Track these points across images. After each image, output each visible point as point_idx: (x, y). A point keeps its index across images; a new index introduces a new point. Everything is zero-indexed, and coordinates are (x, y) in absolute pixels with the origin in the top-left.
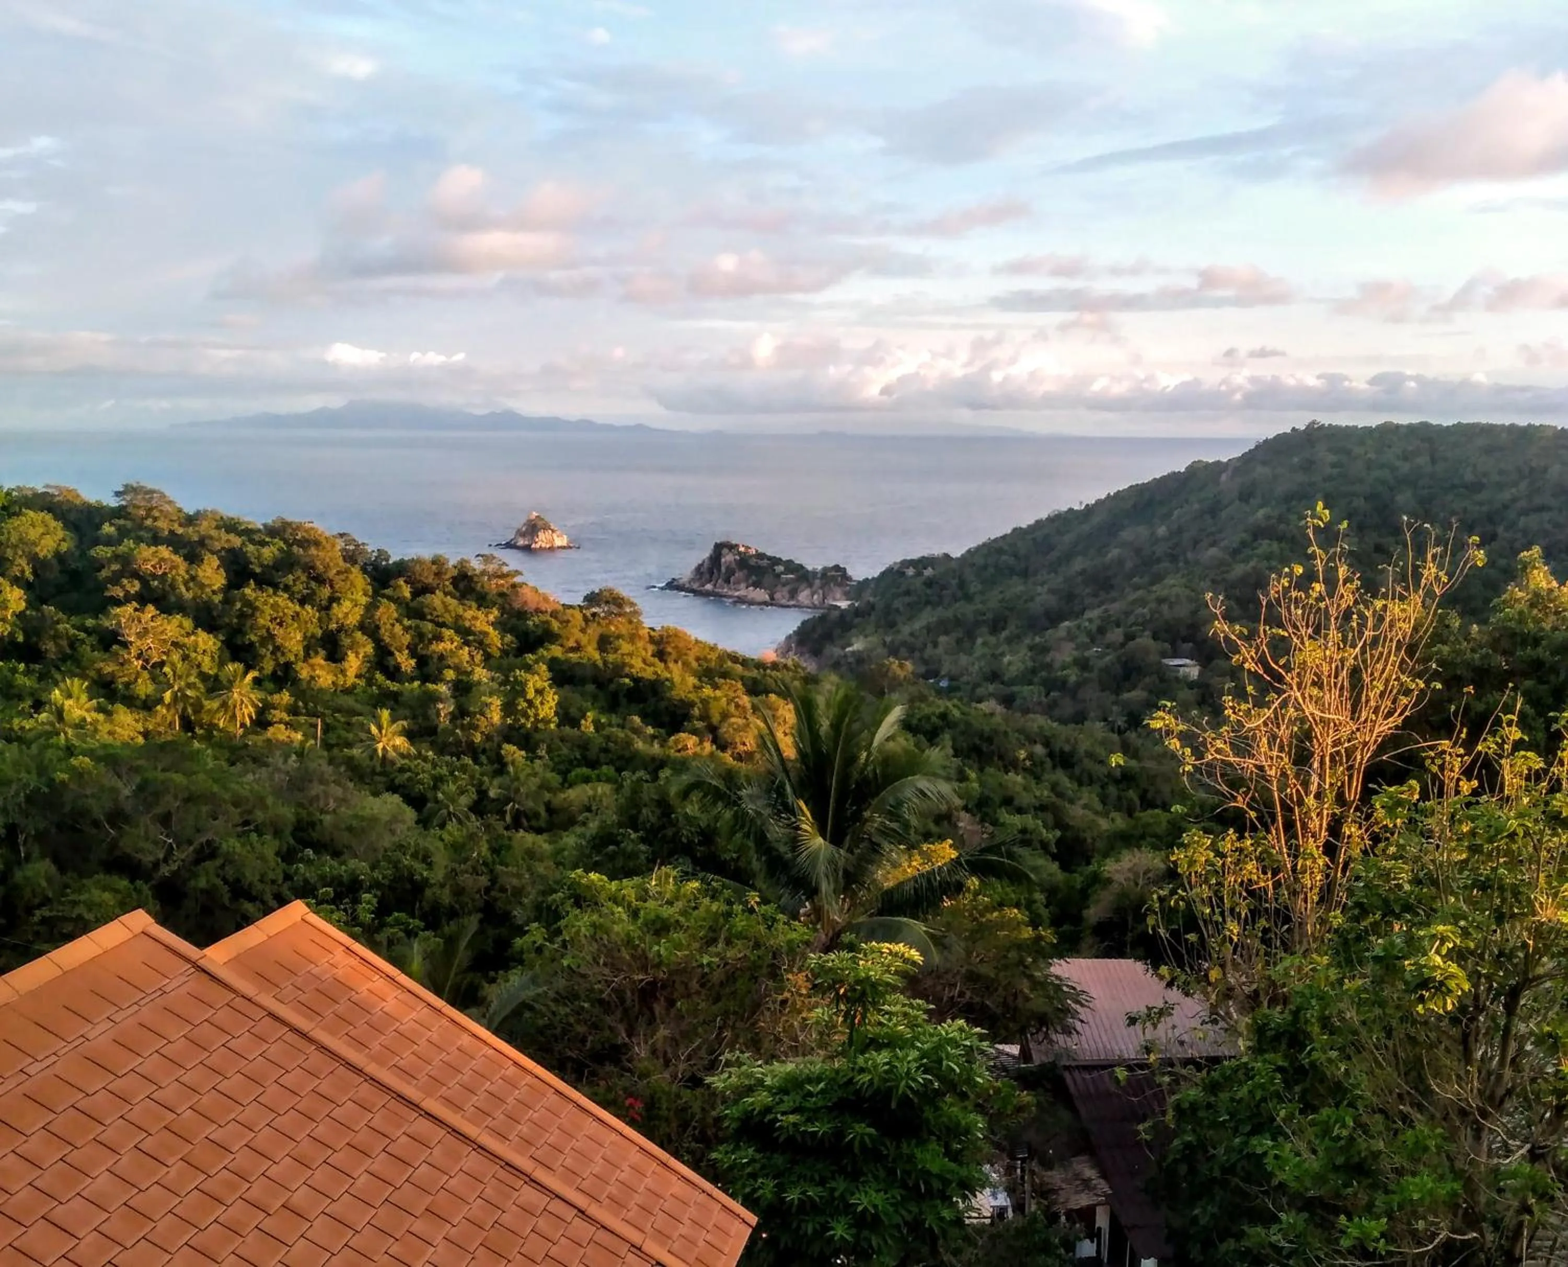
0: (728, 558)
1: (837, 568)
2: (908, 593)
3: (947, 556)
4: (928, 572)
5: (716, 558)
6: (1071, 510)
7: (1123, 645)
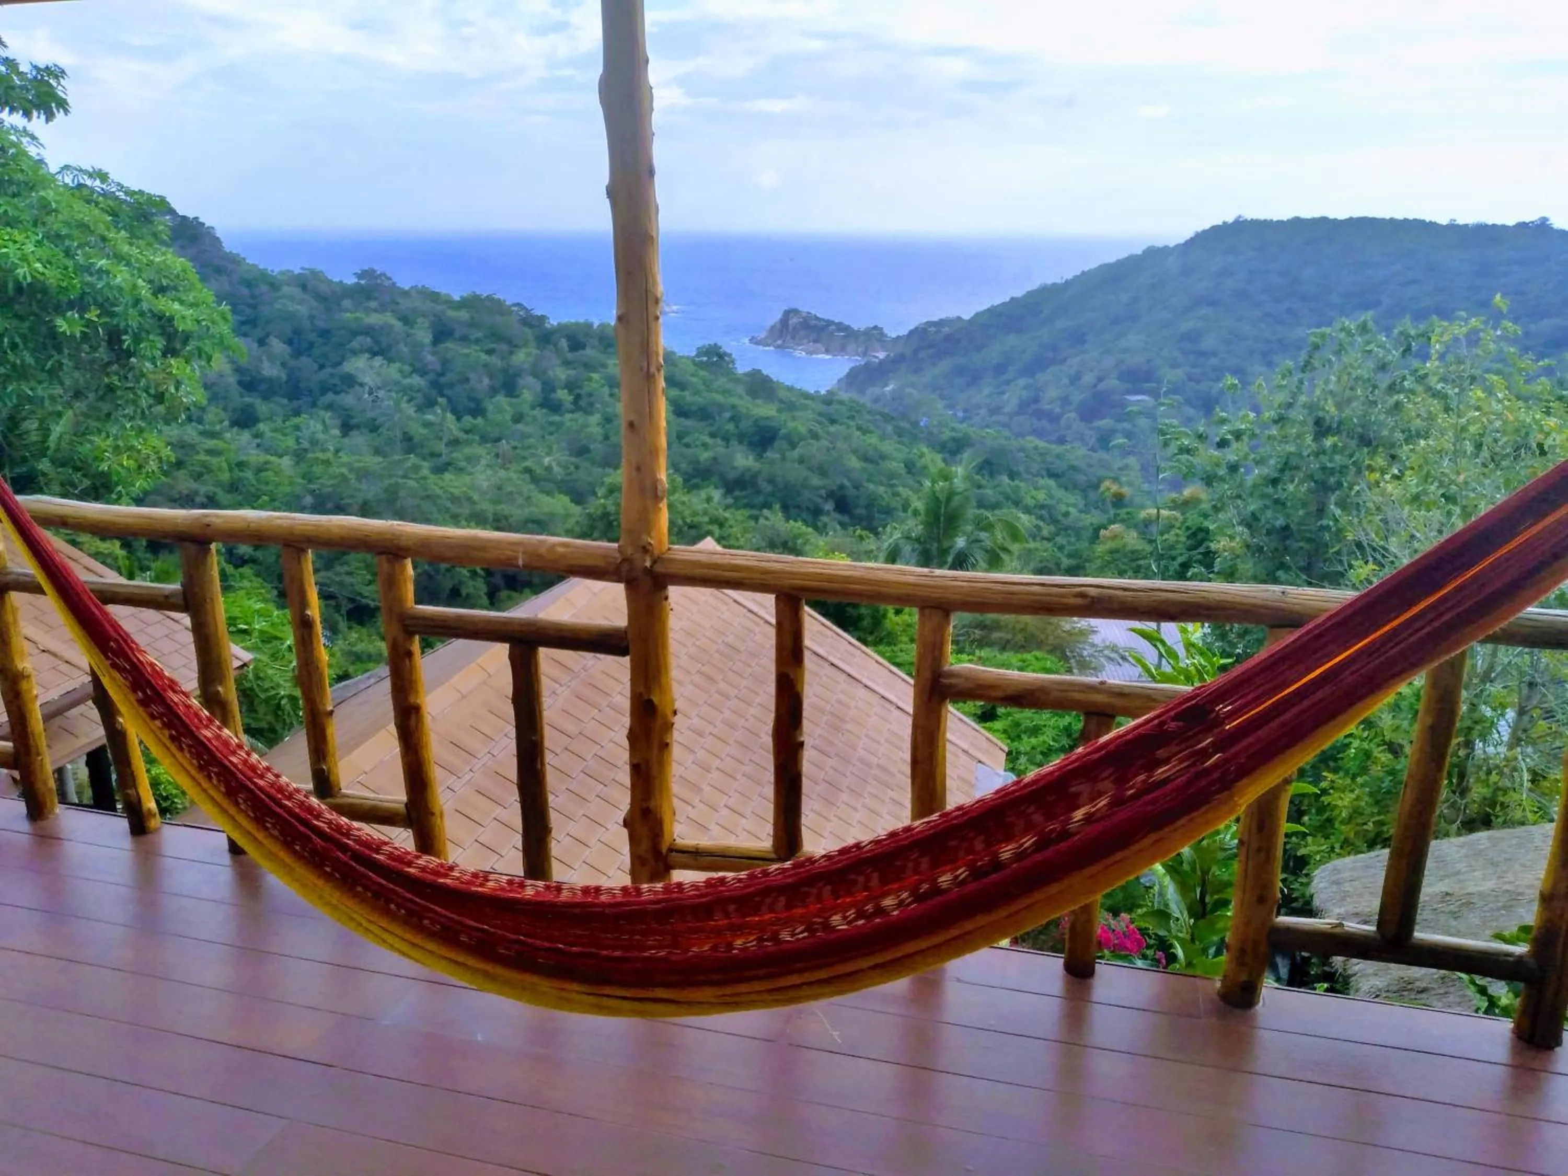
0: (794, 321)
1: (876, 328)
2: (931, 346)
3: (959, 318)
4: (946, 330)
5: (784, 321)
6: (1054, 284)
7: (1095, 386)
